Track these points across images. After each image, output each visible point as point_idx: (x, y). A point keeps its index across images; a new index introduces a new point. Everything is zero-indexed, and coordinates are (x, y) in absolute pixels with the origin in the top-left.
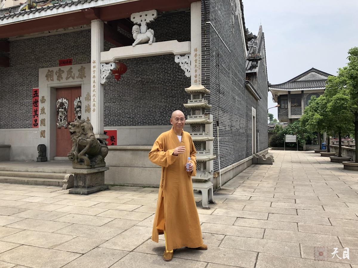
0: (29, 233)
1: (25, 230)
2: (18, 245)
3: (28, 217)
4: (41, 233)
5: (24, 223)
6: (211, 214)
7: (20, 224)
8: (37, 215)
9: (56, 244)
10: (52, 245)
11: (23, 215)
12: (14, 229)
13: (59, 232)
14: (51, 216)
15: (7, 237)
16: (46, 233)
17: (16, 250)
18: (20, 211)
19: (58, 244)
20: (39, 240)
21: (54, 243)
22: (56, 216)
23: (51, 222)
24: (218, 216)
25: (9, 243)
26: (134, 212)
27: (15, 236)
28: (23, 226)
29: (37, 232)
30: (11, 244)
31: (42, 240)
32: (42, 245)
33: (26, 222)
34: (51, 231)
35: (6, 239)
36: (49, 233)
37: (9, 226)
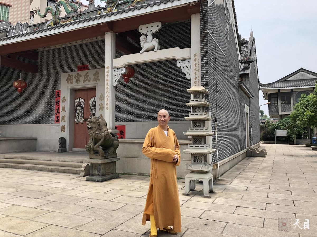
0: (55, 214)
1: (52, 211)
2: (47, 225)
3: (54, 200)
4: (66, 215)
5: (51, 205)
6: (212, 203)
7: (47, 206)
8: (61, 199)
9: (79, 225)
10: (76, 226)
11: (49, 198)
12: (43, 211)
13: (80, 214)
14: (72, 200)
15: (37, 218)
16: (69, 215)
17: (45, 229)
18: (48, 194)
19: (80, 225)
20: (64, 221)
21: (77, 224)
22: (77, 200)
23: (73, 205)
24: (219, 205)
25: (39, 223)
26: (143, 199)
27: (44, 217)
28: (50, 208)
29: (62, 214)
30: (41, 223)
31: (67, 221)
32: (67, 226)
33: (53, 204)
34: (73, 213)
35: (36, 219)
36: (72, 215)
37: (39, 208)
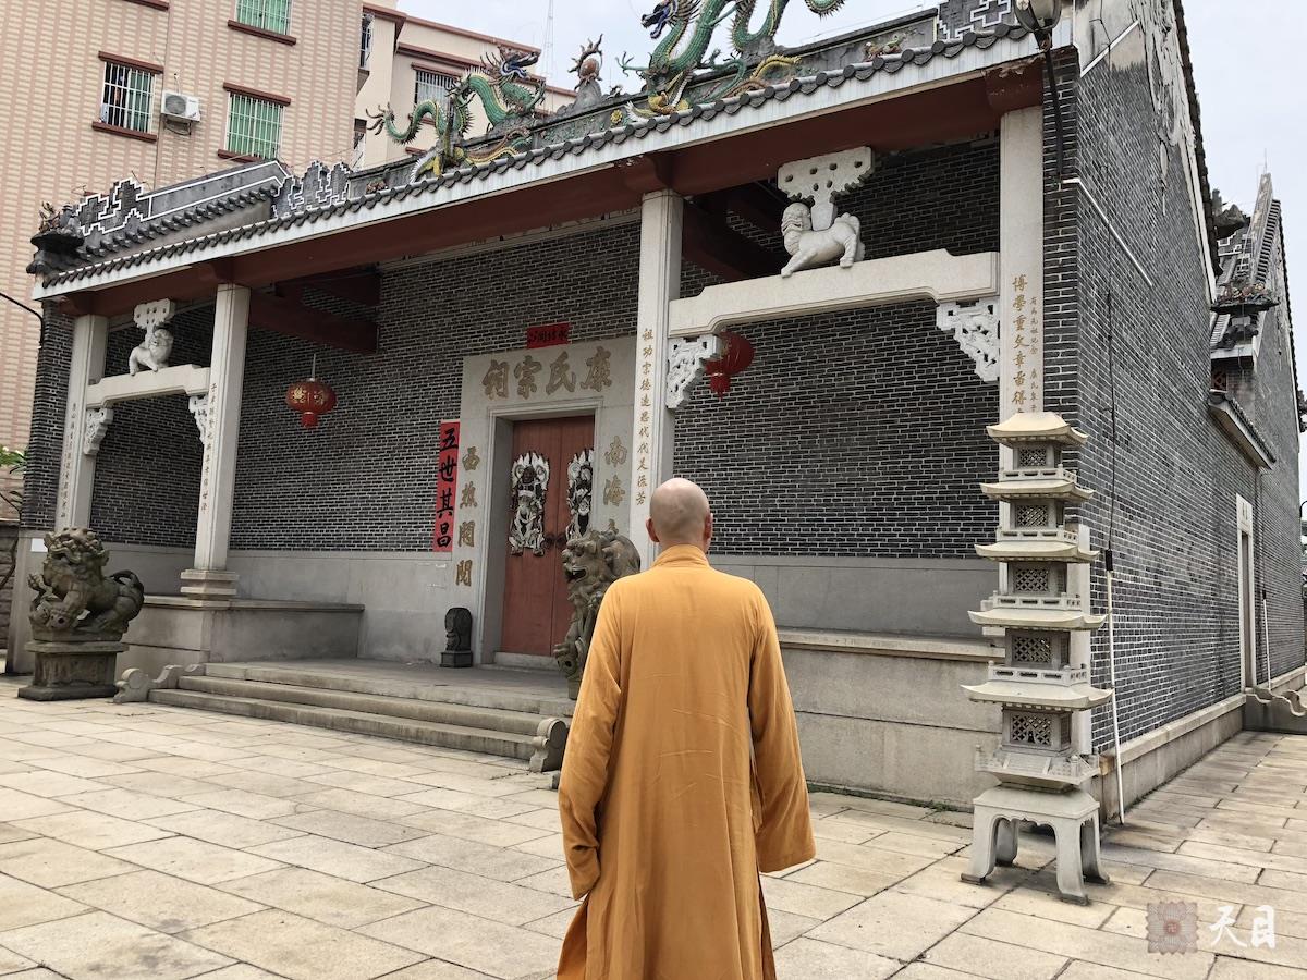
0: (445, 917)
1: (432, 905)
2: (418, 958)
3: (434, 858)
4: (485, 923)
5: (425, 879)
6: (1099, 929)
7: (413, 882)
8: (463, 858)
9: (538, 970)
10: (527, 973)
11: (417, 849)
12: (399, 899)
13: (540, 925)
14: (506, 865)
15: (379, 924)
16: (499, 927)
17: (413, 973)
18: (411, 834)
19: (543, 970)
20: (480, 949)
21: (532, 966)
22: (524, 868)
23: (511, 887)
24: (1132, 941)
25: (389, 947)
26: (789, 884)
27: (404, 922)
28: (424, 892)
29: (472, 919)
30: (395, 949)
31: (490, 950)
32: (494, 968)
33: (431, 876)
34: (513, 920)
35: (376, 930)
36: (510, 925)
37: (381, 885)
